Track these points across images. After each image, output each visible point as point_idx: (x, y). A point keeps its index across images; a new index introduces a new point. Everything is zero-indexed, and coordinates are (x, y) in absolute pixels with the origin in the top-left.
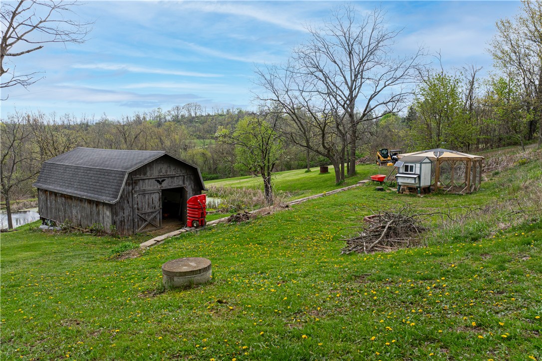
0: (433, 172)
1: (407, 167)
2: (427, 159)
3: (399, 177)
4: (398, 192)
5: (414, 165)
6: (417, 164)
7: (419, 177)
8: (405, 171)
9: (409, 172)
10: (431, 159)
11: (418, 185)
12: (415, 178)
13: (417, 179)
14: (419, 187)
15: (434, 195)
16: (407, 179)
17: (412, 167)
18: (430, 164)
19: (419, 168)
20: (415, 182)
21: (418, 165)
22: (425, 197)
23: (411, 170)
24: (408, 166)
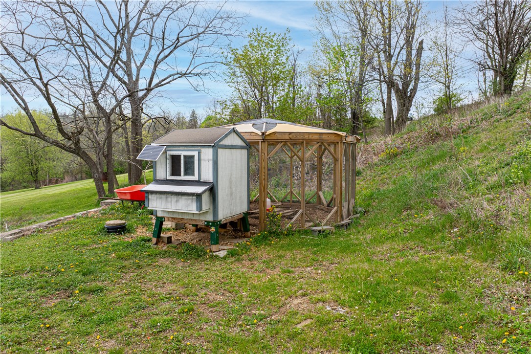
0: (253, 176)
1: (175, 160)
2: (233, 135)
3: (153, 192)
4: (154, 240)
5: (196, 154)
6: (204, 150)
7: (212, 190)
8: (173, 174)
9: (183, 177)
10: (246, 137)
11: (210, 218)
12: (199, 196)
13: (206, 198)
14: (214, 223)
15: (258, 243)
16: (174, 199)
17: (189, 160)
18: (245, 152)
19: (211, 163)
20: (200, 208)
21: (208, 153)
22: (232, 254)
23: (189, 170)
24: (179, 156)
